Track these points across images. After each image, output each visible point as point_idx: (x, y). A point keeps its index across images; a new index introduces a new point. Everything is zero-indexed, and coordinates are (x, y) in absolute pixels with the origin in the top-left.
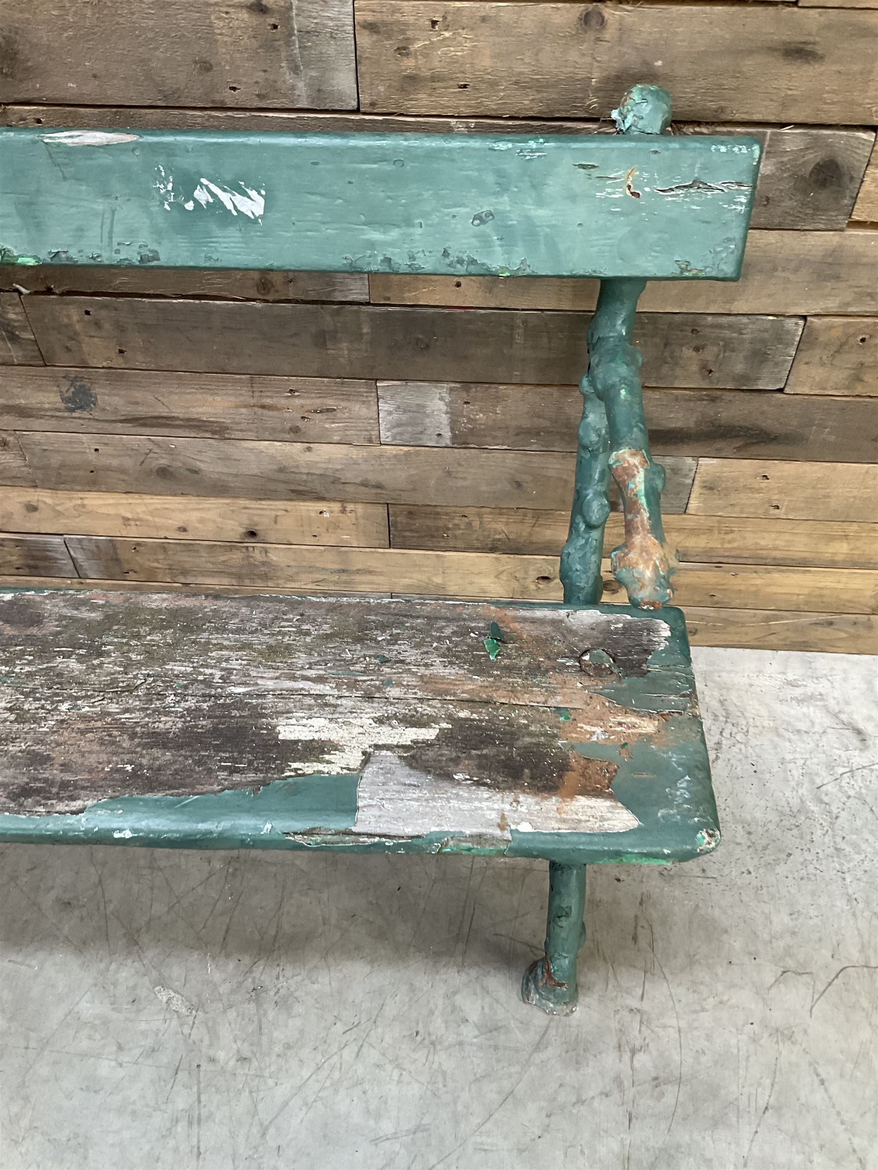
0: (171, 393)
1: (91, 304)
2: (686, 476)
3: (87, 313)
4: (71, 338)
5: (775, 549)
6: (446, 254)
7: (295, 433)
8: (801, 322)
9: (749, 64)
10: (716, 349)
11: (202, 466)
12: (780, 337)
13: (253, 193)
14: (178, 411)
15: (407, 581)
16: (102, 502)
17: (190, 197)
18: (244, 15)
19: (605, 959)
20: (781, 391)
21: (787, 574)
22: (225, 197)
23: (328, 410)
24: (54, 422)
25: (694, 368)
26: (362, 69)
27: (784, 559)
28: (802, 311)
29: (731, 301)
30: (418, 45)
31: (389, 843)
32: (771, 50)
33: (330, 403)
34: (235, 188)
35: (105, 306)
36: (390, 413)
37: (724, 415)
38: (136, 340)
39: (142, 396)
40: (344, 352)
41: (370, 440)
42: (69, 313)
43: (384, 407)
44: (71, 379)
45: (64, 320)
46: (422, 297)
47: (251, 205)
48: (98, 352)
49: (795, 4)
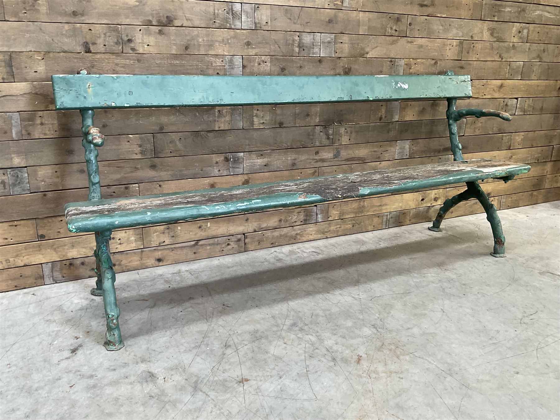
0: (357, 150)
1: (347, 127)
3: (346, 129)
4: (341, 137)
6: (434, 94)
7: (379, 159)
8: (465, 119)
12: (462, 123)
13: (406, 84)
14: (357, 156)
15: (394, 207)
17: (397, 86)
18: (389, 63)
20: (463, 136)
22: (402, 85)
23: (387, 151)
26: (404, 72)
30: (413, 67)
31: (490, 173)
32: (458, 67)
33: (387, 149)
34: (403, 83)
35: (350, 127)
36: (398, 149)
38: (353, 135)
39: (350, 152)
40: (392, 134)
41: (393, 159)
42: (342, 130)
43: (397, 148)
44: (337, 149)
45: (341, 132)
46: (408, 118)
47: (406, 86)
48: (345, 140)
49: (461, 60)
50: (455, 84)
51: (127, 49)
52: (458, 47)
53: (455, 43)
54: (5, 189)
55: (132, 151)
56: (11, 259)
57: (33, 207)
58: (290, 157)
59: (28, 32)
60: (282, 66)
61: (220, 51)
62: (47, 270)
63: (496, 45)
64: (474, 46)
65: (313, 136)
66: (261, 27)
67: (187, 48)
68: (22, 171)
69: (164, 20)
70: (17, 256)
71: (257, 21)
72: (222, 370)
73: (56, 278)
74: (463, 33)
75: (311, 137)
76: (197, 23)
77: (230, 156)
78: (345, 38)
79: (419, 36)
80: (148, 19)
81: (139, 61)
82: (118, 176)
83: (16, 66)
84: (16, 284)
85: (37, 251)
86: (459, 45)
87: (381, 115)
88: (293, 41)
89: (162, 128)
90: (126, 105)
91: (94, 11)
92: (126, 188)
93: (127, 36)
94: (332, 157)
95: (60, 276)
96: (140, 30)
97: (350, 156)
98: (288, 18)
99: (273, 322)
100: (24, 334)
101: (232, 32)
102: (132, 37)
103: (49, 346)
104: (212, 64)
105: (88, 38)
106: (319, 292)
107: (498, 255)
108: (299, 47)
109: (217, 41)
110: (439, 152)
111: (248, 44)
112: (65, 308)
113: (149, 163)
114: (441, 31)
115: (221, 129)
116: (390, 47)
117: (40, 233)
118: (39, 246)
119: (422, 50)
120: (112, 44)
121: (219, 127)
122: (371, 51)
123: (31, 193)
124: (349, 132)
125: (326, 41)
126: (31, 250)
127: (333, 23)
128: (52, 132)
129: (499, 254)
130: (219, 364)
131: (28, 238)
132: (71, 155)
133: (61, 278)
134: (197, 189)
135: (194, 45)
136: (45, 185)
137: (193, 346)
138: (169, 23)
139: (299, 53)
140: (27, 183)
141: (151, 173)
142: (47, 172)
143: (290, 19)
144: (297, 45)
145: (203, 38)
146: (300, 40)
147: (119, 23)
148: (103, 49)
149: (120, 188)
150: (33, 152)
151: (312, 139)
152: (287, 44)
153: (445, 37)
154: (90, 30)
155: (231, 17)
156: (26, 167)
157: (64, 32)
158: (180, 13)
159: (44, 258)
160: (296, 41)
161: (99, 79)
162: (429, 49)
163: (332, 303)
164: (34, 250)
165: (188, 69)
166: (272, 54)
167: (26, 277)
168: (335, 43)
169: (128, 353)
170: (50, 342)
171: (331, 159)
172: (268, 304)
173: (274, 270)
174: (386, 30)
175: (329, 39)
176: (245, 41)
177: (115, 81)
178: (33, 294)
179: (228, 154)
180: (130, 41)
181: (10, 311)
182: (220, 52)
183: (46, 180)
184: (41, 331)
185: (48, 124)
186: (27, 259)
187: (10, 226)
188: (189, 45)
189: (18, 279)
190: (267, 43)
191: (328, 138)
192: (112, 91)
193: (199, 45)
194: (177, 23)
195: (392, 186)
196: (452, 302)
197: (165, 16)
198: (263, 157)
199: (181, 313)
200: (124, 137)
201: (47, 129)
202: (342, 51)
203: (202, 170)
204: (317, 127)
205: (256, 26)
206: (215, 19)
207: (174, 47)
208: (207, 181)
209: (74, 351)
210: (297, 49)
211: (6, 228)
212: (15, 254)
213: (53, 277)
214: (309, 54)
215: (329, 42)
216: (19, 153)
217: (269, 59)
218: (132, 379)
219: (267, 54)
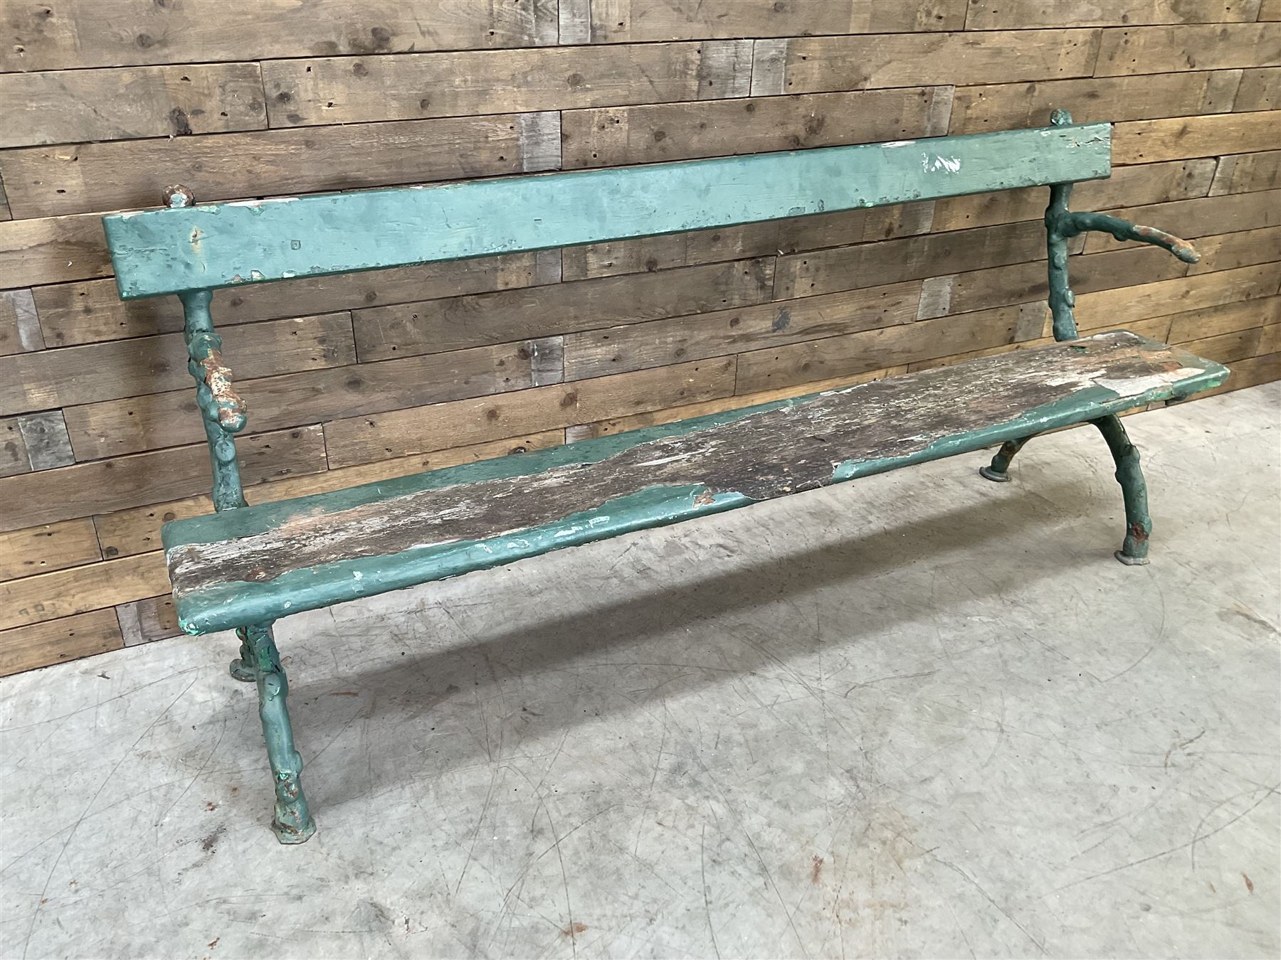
0: (828, 308)
2: (1043, 312)
3: (805, 263)
4: (792, 281)
6: (1021, 178)
9: (1078, 101)
11: (826, 358)
13: (956, 160)
14: (828, 320)
17: (934, 165)
18: (916, 97)
20: (1081, 254)
22: (946, 164)
23: (898, 303)
24: (763, 342)
30: (974, 105)
32: (1084, 95)
33: (900, 298)
34: (950, 159)
35: (815, 257)
36: (925, 298)
38: (822, 276)
39: (812, 313)
40: (914, 264)
41: (912, 319)
42: (797, 265)
43: (924, 295)
44: (781, 309)
45: (792, 270)
46: (952, 226)
47: (954, 166)
48: (801, 288)
49: (1091, 77)
50: (1072, 149)
51: (280, 119)
52: (1088, 45)
53: (1081, 36)
54: (16, 460)
55: (304, 353)
56: (45, 603)
57: (84, 494)
58: (672, 336)
59: (32, 97)
60: (656, 128)
61: (505, 103)
62: (128, 618)
63: (1181, 33)
64: (1126, 42)
65: (727, 284)
66: (605, 37)
67: (424, 104)
68: (51, 418)
69: (367, 39)
70: (59, 595)
71: (596, 22)
72: (527, 900)
73: (151, 631)
74: (1103, 9)
75: (723, 288)
76: (448, 40)
77: (531, 345)
78: (814, 46)
79: (995, 26)
80: (325, 39)
81: (309, 144)
82: (275, 411)
83: (12, 182)
84: (61, 651)
85: (101, 581)
86: (1091, 43)
87: (891, 223)
88: (686, 63)
89: (371, 297)
90: (286, 275)
91: (192, 31)
92: (295, 435)
93: (277, 86)
94: (771, 328)
95: (158, 627)
96: (309, 69)
97: (811, 323)
98: (674, 9)
99: (632, 762)
100: (96, 795)
101: (534, 55)
102: (291, 88)
103: (154, 829)
104: (487, 137)
105: (184, 99)
106: (732, 672)
107: (1131, 560)
108: (700, 77)
109: (498, 80)
110: (1021, 296)
111: (575, 81)
112: (177, 718)
113: (345, 378)
114: (1050, 10)
115: (510, 287)
116: (923, 60)
117: (107, 543)
118: (106, 571)
119: (1000, 60)
120: (242, 108)
121: (507, 284)
122: (876, 72)
123: (77, 463)
124: (812, 269)
125: (766, 57)
126: (89, 581)
127: (786, 11)
128: (114, 327)
129: (1134, 556)
130: (519, 884)
131: (79, 558)
132: (163, 374)
133: (161, 632)
134: (456, 423)
135: (443, 94)
136: (108, 445)
137: (462, 829)
138: (381, 47)
139: (699, 92)
140: (65, 444)
141: (351, 398)
142: (111, 414)
143: (679, 10)
144: (694, 73)
145: (463, 75)
146: (701, 60)
147: (256, 55)
148: (221, 123)
149: (280, 436)
150: (71, 375)
151: (723, 292)
152: (670, 74)
153: (1059, 22)
154: (186, 79)
155: (532, 17)
156: (60, 409)
157: (122, 91)
158: (405, 20)
159: (118, 593)
160: (693, 62)
161: (218, 216)
162: (1018, 57)
163: (761, 703)
164: (95, 579)
165: (429, 154)
166: (632, 99)
167: (84, 636)
168: (789, 60)
169: (324, 850)
170: (155, 818)
171: (768, 332)
172: (621, 708)
173: (634, 601)
174: (915, 19)
175: (773, 52)
176: (567, 74)
177: (257, 217)
178: (103, 676)
179: (526, 342)
180: (284, 97)
181: (58, 727)
182: (507, 106)
183: (109, 432)
184: (132, 785)
185: (102, 310)
186: (83, 598)
187: (37, 535)
188: (430, 95)
189: (66, 640)
190: (621, 75)
191: (763, 287)
192: (250, 245)
193: (456, 96)
194: (399, 44)
195: (907, 454)
196: (1023, 700)
197: (370, 29)
198: (607, 341)
199: (432, 734)
200: (285, 325)
201: (102, 321)
202: (803, 79)
203: (467, 383)
204: (736, 264)
205: (593, 36)
206: (492, 27)
207: (395, 104)
208: (480, 405)
209: (209, 844)
210: (694, 84)
211: (27, 541)
212: (53, 593)
213: (142, 629)
214: (724, 92)
215: (774, 60)
216: (41, 380)
217: (626, 115)
218: (339, 922)
219: (621, 101)
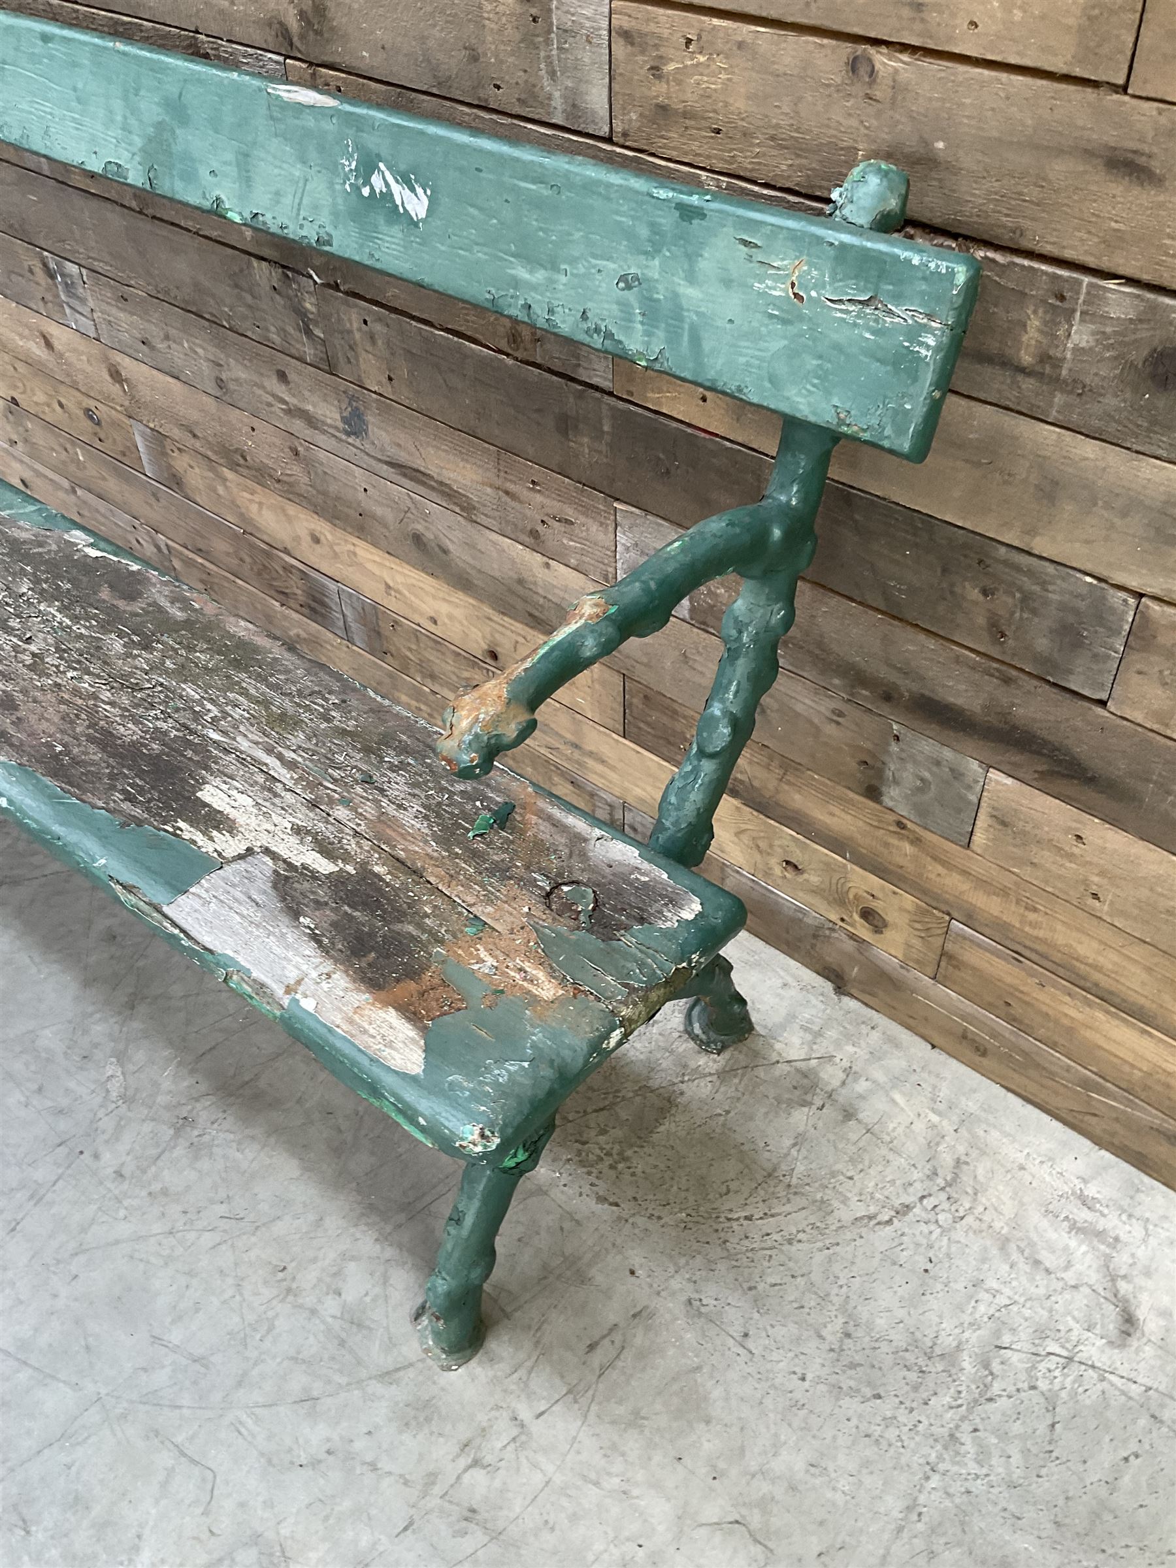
0: (428, 444)
1: (370, 312)
2: (969, 788)
3: (365, 322)
4: (351, 348)
5: (1098, 968)
6: (585, 316)
7: (534, 540)
8: (1132, 601)
9: (1059, 169)
10: (1010, 600)
11: (451, 547)
12: (1101, 615)
13: (420, 191)
14: (433, 471)
15: (638, 792)
16: (370, 556)
17: (367, 182)
19: (537, 1343)
20: (1103, 703)
21: (1117, 1022)
22: (396, 189)
23: (566, 521)
24: (333, 441)
25: (981, 621)
26: (615, 86)
27: (1111, 993)
28: (1134, 583)
29: (1032, 532)
30: (671, 67)
32: (1088, 154)
33: (570, 512)
34: (406, 180)
35: (380, 319)
36: (628, 549)
37: (1021, 711)
38: (402, 370)
39: (401, 438)
40: (585, 449)
42: (351, 318)
43: (622, 537)
44: (350, 399)
45: (348, 328)
47: (416, 204)
48: (372, 374)
49: (1124, 89)
50: (774, 302)
65: (253, 298)
75: (249, 300)
94: (340, 426)
97: (404, 457)
110: (887, 698)
124: (380, 345)
151: (253, 313)
171: (338, 431)
191: (310, 334)
198: (127, 306)
204: (254, 262)
